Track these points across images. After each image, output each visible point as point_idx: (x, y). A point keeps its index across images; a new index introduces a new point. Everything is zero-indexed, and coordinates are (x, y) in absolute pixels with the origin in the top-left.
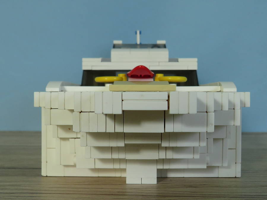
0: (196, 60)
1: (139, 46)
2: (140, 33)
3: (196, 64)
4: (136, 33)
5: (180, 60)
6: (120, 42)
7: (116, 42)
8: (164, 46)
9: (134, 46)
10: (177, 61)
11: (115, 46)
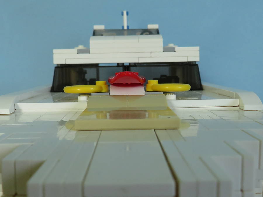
0: (198, 48)
1: (126, 32)
2: (127, 14)
3: (198, 54)
4: (123, 14)
5: (177, 48)
6: (102, 27)
7: (96, 27)
8: (157, 32)
9: (120, 32)
10: (173, 50)
11: (95, 33)
